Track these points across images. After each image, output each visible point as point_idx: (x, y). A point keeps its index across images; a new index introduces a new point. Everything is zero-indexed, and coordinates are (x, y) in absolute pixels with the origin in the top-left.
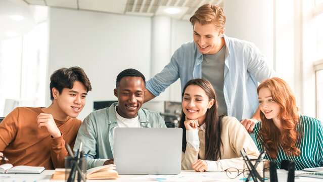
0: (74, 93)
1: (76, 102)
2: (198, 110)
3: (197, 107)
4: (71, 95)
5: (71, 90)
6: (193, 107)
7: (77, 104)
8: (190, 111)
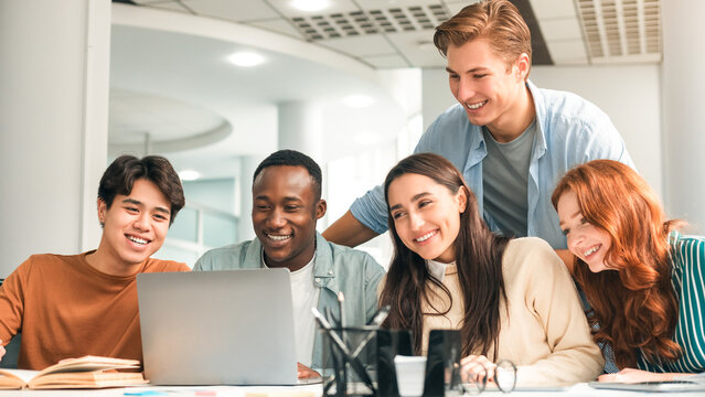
0: (135, 206)
1: (137, 225)
2: (436, 228)
3: (429, 222)
4: (128, 208)
5: (128, 198)
6: (421, 228)
7: (139, 229)
8: (421, 239)
